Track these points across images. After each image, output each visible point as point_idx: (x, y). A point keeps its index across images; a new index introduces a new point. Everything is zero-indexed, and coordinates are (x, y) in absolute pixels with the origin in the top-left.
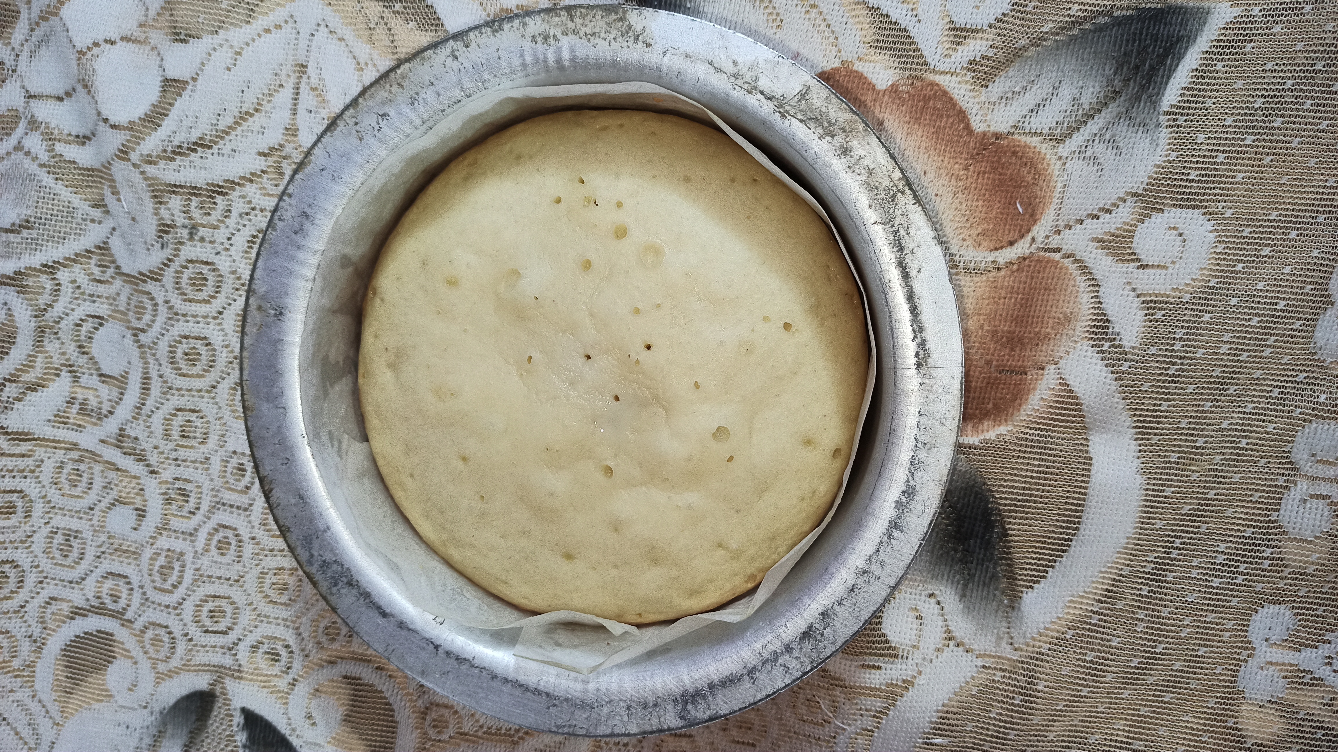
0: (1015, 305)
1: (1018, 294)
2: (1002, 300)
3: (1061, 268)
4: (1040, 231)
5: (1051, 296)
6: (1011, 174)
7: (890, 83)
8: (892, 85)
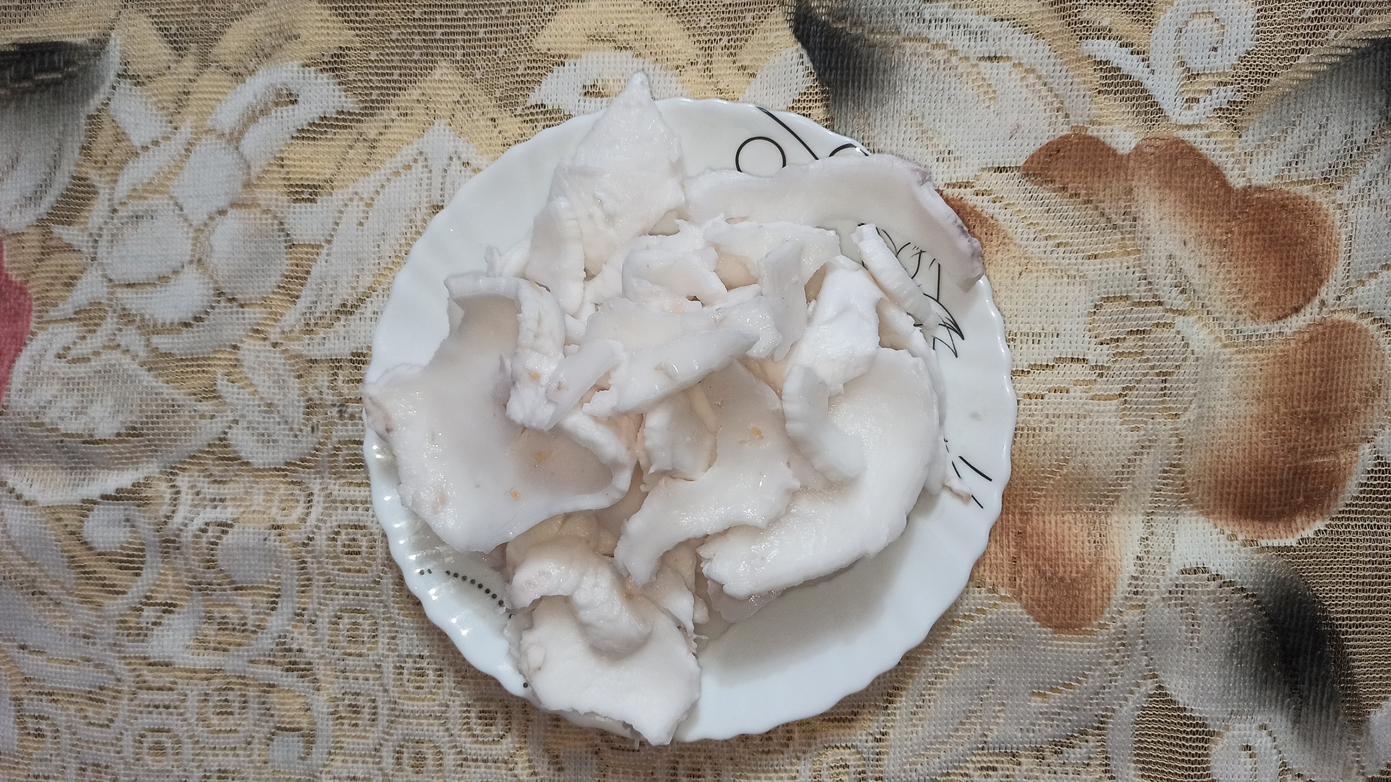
0: (1314, 381)
1: (1316, 367)
2: (1297, 377)
3: (1360, 331)
4: (1328, 292)
5: (1353, 364)
6: (1284, 232)
7: (1133, 146)
8: (1135, 148)
